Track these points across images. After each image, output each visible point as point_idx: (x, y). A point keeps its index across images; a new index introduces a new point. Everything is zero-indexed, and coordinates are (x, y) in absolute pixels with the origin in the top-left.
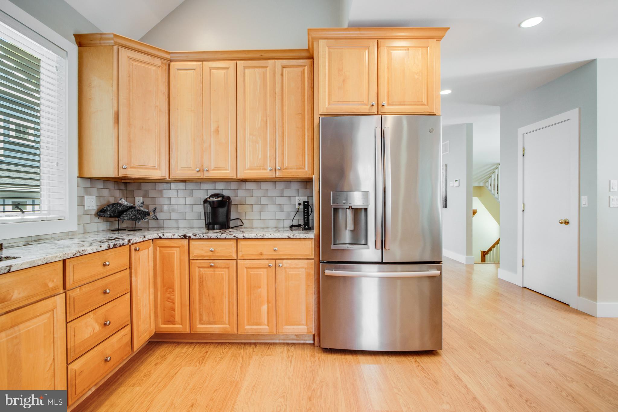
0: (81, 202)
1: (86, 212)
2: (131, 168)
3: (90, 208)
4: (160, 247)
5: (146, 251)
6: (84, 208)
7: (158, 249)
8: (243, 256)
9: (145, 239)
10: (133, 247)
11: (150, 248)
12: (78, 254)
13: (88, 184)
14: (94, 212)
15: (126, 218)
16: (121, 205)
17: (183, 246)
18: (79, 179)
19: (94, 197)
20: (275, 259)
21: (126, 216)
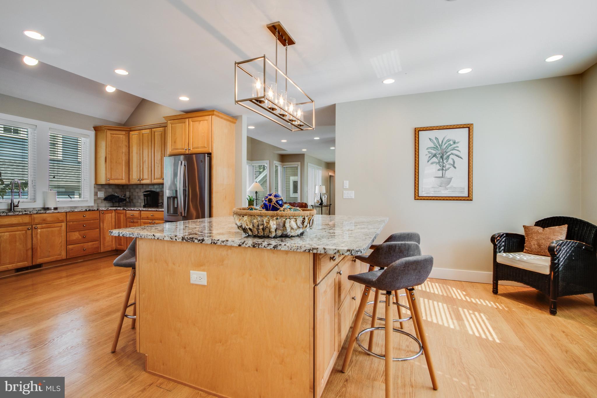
0: (96, 194)
1: (99, 198)
2: (111, 180)
3: (101, 197)
4: (117, 213)
5: (110, 214)
6: (98, 197)
7: (116, 214)
8: (142, 218)
9: (108, 209)
10: (101, 212)
11: (113, 214)
12: (71, 211)
13: (100, 187)
14: (103, 199)
15: (114, 201)
16: (114, 195)
17: (124, 213)
18: (95, 185)
19: (103, 192)
20: (153, 220)
21: (114, 200)
